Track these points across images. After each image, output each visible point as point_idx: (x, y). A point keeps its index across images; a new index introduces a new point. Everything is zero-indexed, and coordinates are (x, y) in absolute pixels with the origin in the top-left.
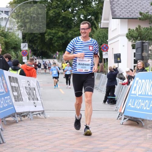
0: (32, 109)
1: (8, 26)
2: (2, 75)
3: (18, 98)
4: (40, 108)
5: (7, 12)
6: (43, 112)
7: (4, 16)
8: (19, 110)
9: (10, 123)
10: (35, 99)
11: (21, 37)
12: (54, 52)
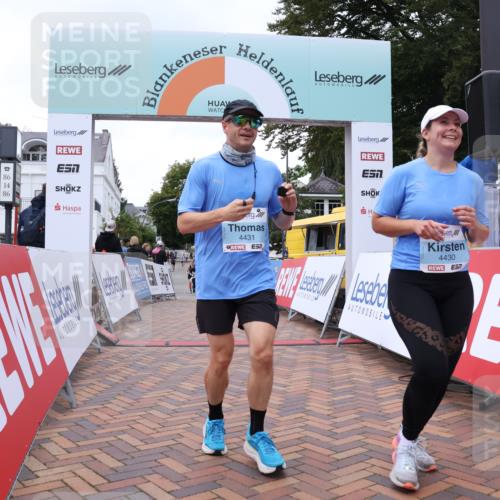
0: (165, 292)
1: (145, 222)
2: (140, 263)
3: (154, 283)
4: (171, 291)
5: (144, 211)
6: (174, 295)
7: (142, 214)
8: (153, 293)
9: (145, 304)
10: (167, 283)
11: (156, 230)
12: (184, 243)
